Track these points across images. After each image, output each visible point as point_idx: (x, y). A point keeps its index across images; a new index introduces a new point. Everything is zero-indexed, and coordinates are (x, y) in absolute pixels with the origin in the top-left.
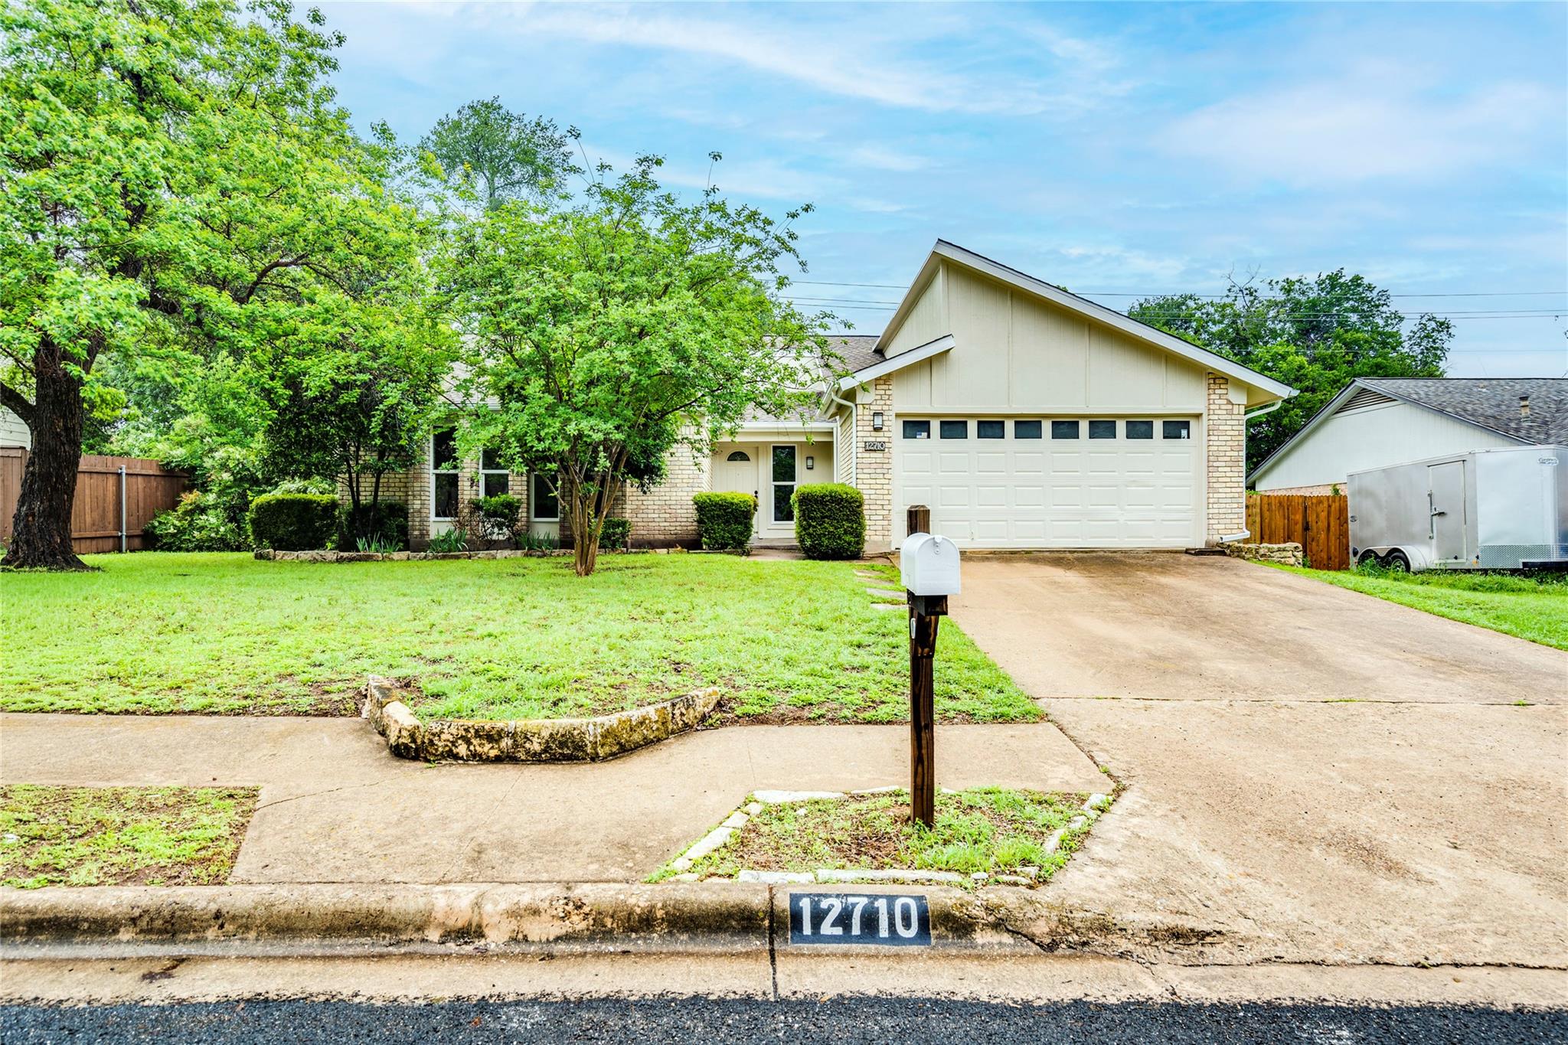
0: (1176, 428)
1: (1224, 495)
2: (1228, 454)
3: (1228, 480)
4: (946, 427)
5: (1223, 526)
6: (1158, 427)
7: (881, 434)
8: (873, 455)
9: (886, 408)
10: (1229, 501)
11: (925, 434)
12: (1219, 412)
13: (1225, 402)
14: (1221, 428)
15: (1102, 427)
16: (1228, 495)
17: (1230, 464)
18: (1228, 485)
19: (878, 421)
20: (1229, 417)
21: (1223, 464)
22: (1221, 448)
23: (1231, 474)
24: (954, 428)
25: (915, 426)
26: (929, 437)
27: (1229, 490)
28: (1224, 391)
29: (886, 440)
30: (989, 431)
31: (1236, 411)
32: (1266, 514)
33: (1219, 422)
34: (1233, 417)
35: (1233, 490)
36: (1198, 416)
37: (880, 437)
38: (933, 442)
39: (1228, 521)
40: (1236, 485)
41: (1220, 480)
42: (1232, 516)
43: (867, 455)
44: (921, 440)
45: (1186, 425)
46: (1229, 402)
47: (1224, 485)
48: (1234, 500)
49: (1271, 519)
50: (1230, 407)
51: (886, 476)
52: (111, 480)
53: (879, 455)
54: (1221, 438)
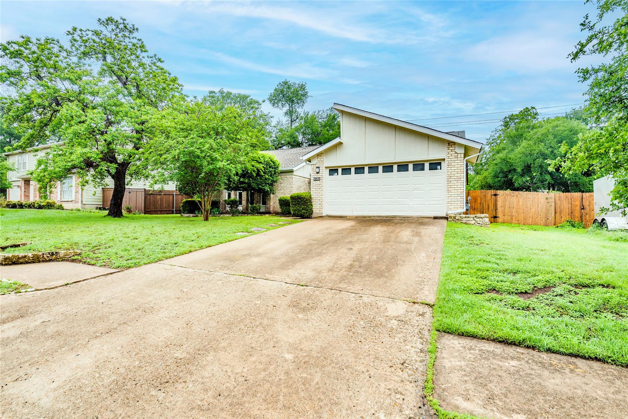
0: (435, 165)
1: (454, 193)
2: (455, 175)
3: (456, 186)
4: (343, 170)
5: (453, 207)
6: (427, 166)
7: (319, 174)
8: (316, 182)
9: (320, 165)
10: (456, 196)
11: (336, 174)
12: (451, 157)
13: (454, 153)
14: (452, 164)
15: (403, 167)
16: (456, 193)
17: (456, 180)
18: (456, 189)
19: (318, 170)
20: (456, 159)
21: (454, 180)
22: (452, 173)
23: (457, 184)
24: (346, 170)
25: (333, 171)
26: (338, 174)
27: (456, 191)
28: (454, 148)
29: (320, 176)
30: (359, 171)
31: (459, 156)
32: (558, 202)
33: (451, 162)
34: (458, 159)
35: (458, 191)
36: (444, 160)
37: (319, 176)
38: (339, 177)
39: (456, 205)
40: (460, 189)
41: (452, 187)
42: (457, 202)
43: (314, 182)
44: (335, 176)
45: (440, 164)
46: (456, 153)
47: (454, 189)
48: (458, 195)
49: (561, 204)
50: (457, 155)
51: (321, 189)
52: (171, 196)
53: (318, 182)
54: (452, 168)
